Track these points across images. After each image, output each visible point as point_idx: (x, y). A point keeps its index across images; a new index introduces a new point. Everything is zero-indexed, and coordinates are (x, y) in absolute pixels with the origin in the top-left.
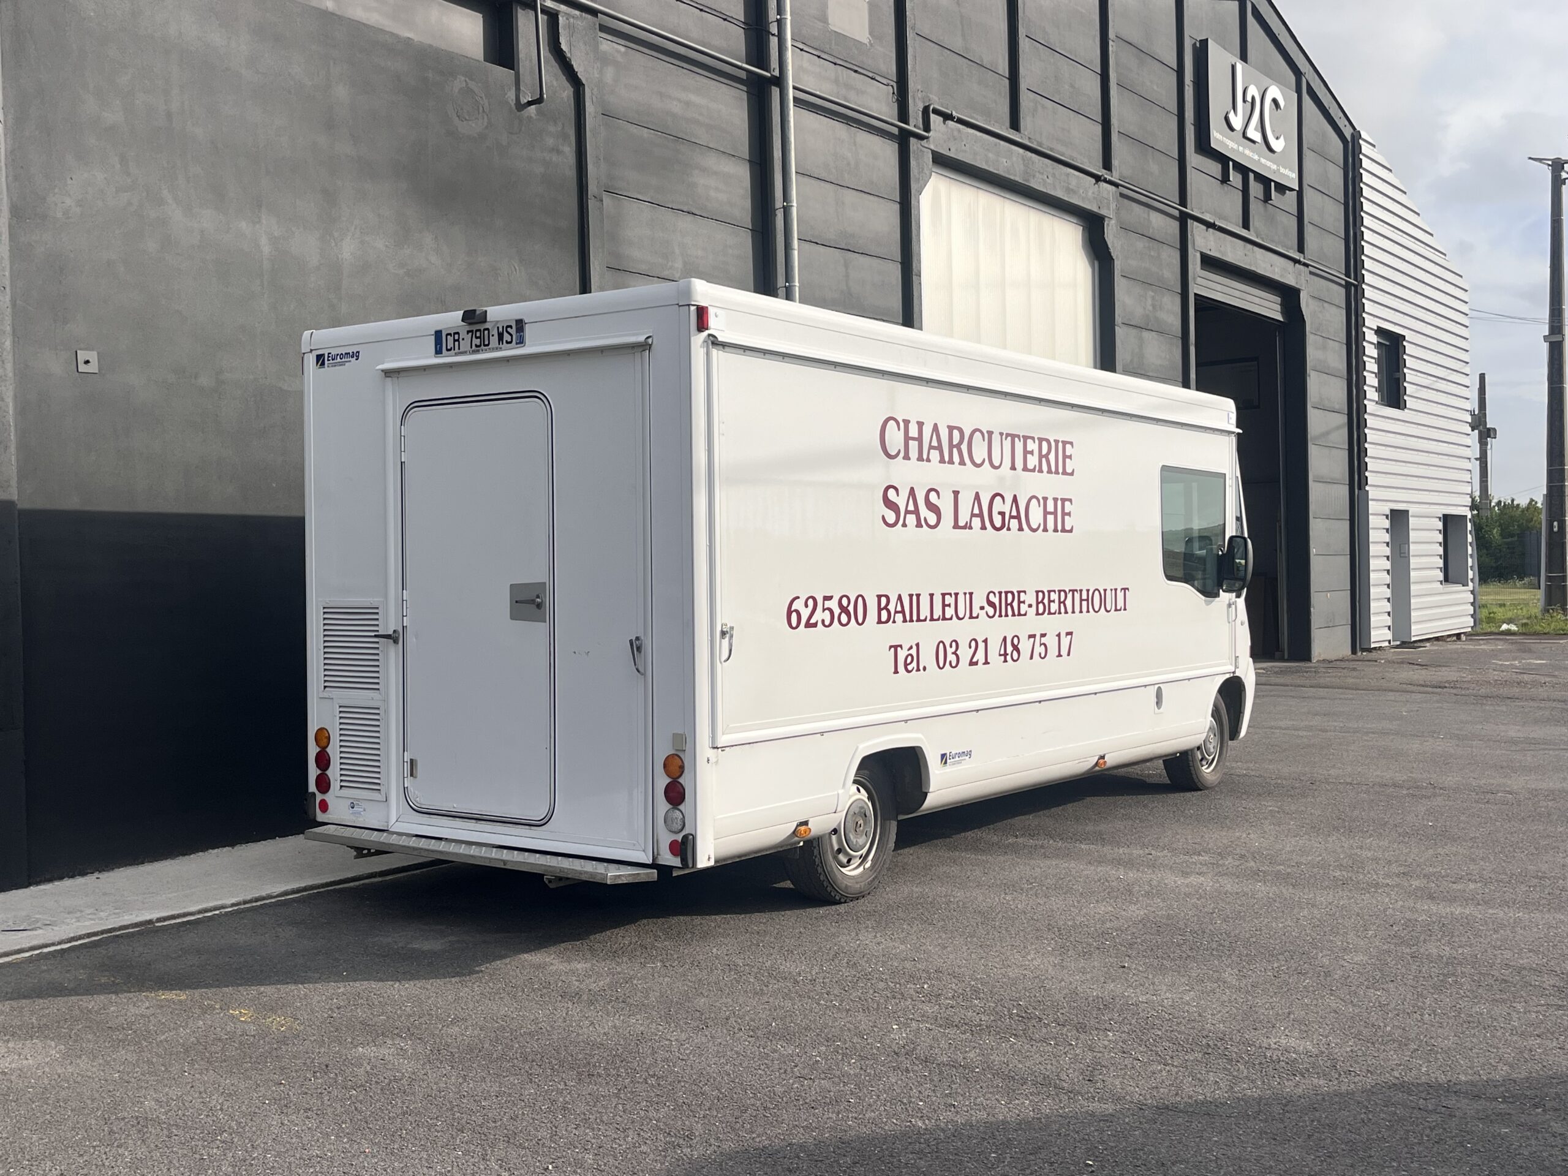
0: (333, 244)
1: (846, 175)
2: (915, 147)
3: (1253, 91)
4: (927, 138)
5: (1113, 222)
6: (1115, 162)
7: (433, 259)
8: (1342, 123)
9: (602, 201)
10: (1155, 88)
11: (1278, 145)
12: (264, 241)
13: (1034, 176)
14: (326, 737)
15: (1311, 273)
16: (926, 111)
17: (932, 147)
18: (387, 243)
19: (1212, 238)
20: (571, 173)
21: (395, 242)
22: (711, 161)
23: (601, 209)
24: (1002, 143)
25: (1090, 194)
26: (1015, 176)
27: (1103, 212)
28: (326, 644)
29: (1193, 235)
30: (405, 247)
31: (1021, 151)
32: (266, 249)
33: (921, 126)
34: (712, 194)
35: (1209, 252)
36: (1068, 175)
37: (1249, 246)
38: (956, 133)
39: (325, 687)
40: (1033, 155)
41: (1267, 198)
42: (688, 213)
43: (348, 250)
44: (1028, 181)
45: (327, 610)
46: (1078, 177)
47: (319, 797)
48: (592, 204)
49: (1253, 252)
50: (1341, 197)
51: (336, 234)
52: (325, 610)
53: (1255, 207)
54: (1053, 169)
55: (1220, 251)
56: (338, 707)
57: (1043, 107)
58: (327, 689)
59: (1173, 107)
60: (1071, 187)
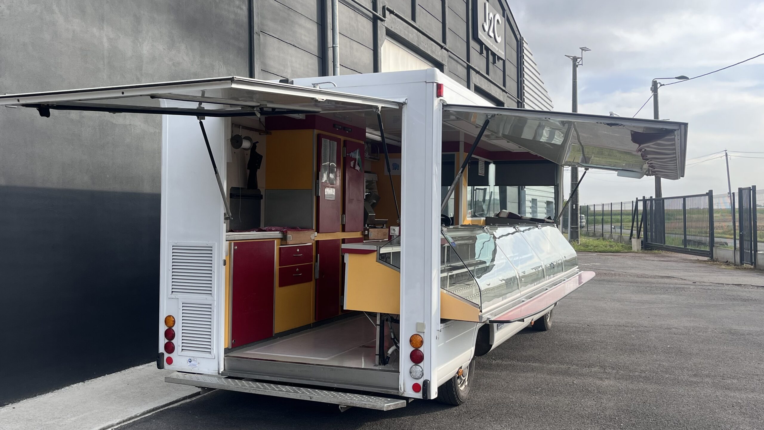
0: (139, 45)
1: (354, 35)
2: (380, 25)
3: (491, 15)
4: (384, 21)
5: (446, 67)
6: (447, 41)
7: (185, 58)
8: (517, 33)
9: (259, 35)
10: (459, 9)
11: (499, 39)
12: (105, 40)
13: (421, 44)
14: (173, 321)
15: (508, 96)
16: (384, 7)
17: (386, 26)
18: (164, 47)
19: (478, 78)
20: (245, 20)
21: (168, 46)
22: (303, 21)
23: (259, 40)
24: (410, 27)
25: (439, 54)
26: (414, 42)
27: (443, 63)
28: (174, 267)
29: (472, 76)
30: (173, 50)
31: (416, 31)
32: (106, 45)
33: (382, 15)
34: (303, 37)
35: (477, 84)
36: (432, 44)
37: (489, 83)
38: (394, 20)
39: (172, 292)
40: (421, 34)
41: (494, 62)
42: (293, 45)
43: (146, 49)
44: (419, 45)
45: (175, 248)
46: (435, 46)
47: (166, 355)
48: (255, 36)
49: (490, 86)
50: (516, 64)
51: (140, 40)
52: (174, 248)
53: (491, 65)
54: (427, 41)
55: (480, 84)
56: (181, 303)
57: (423, 13)
58: (173, 293)
59: (465, 19)
60: (433, 50)
